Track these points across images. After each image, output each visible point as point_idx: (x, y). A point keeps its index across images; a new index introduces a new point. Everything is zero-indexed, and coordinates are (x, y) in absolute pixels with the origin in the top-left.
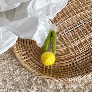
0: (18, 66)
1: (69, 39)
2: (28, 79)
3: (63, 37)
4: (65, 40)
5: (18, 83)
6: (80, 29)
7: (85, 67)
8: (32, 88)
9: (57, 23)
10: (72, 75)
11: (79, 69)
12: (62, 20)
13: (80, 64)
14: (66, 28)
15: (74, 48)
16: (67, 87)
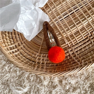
0: (7, 61)
1: (64, 27)
2: (19, 76)
3: (57, 26)
4: (59, 28)
5: (8, 81)
6: (76, 14)
7: (84, 59)
8: (24, 86)
9: (49, 10)
10: (69, 68)
11: (77, 61)
12: (55, 5)
13: (78, 55)
14: (59, 14)
15: (69, 37)
16: (64, 82)
